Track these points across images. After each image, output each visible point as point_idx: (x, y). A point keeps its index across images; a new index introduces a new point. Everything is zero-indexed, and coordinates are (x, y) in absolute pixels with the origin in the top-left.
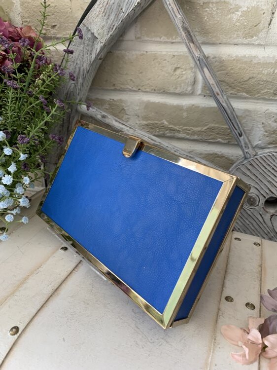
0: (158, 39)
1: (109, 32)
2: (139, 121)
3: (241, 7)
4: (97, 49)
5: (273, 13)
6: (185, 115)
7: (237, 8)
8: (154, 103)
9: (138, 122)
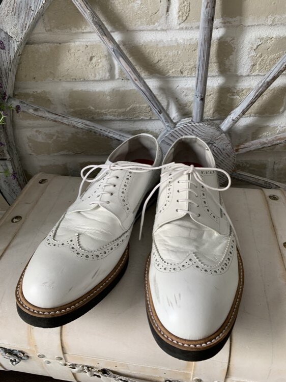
0: (68, 30)
1: (22, 30)
2: (67, 109)
5: (169, 1)
6: (108, 99)
8: (77, 92)
9: (66, 111)
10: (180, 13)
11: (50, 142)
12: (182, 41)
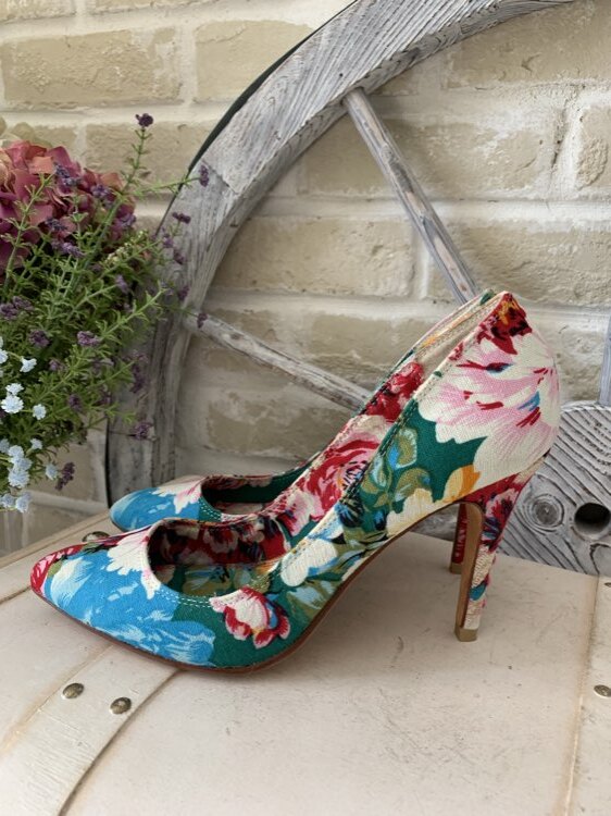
0: (341, 193)
1: (250, 173)
2: (303, 353)
3: (497, 133)
4: (226, 205)
5: (559, 142)
6: (395, 339)
7: (490, 135)
8: (332, 317)
10: (584, 165)
11: (252, 421)
12: (582, 224)
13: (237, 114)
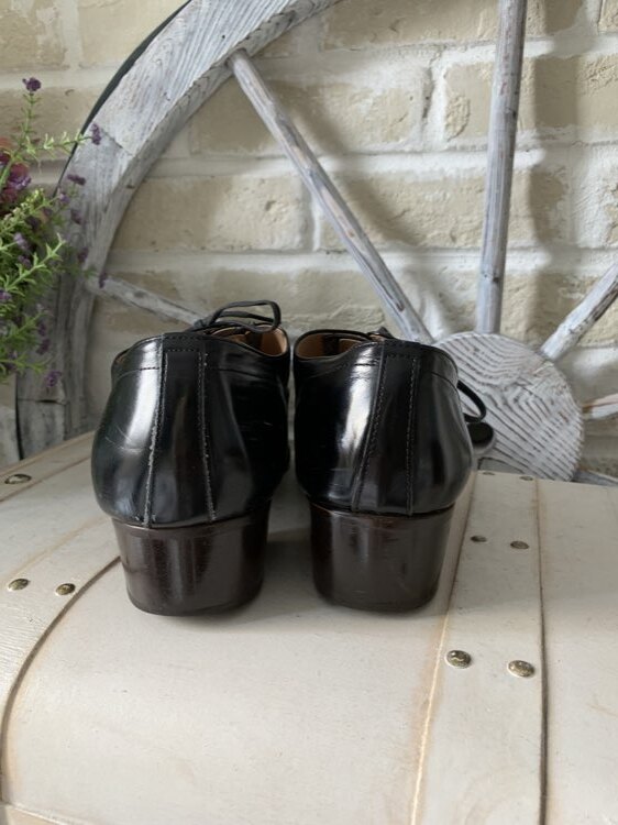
0: (232, 152)
1: (143, 135)
3: (372, 91)
4: (121, 167)
5: (428, 98)
6: (294, 290)
7: (366, 93)
8: (233, 273)
10: (450, 119)
12: (453, 172)
13: (125, 77)
